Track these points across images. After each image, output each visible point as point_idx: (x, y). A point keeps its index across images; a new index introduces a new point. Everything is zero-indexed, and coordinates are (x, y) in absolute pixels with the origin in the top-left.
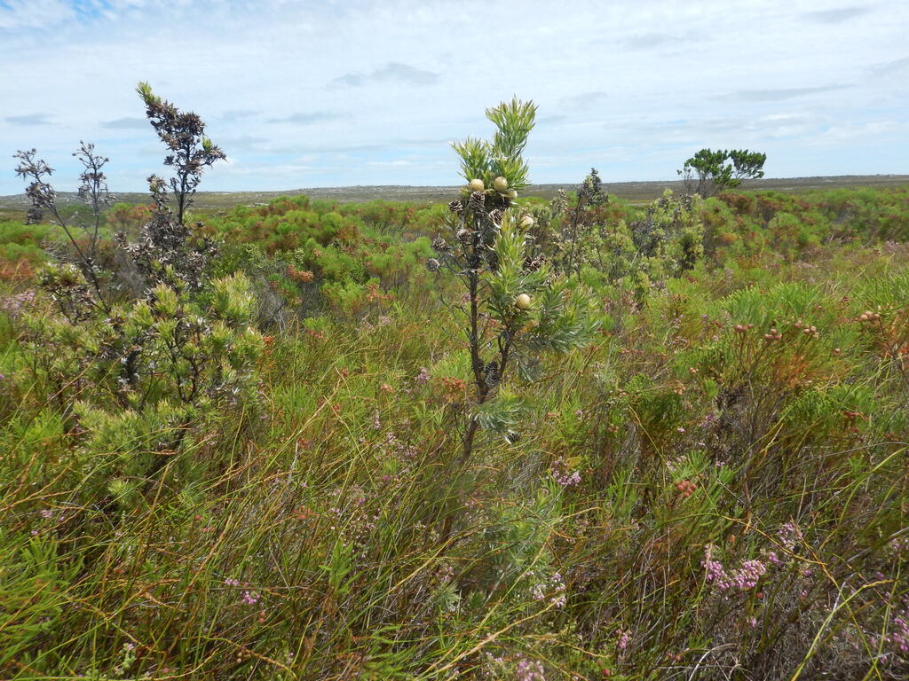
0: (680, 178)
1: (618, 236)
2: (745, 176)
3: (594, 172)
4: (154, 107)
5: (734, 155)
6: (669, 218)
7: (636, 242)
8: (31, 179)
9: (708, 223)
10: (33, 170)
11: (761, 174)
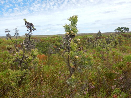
0: (115, 32)
1: (104, 41)
2: (126, 31)
3: (100, 31)
4: (26, 22)
5: (124, 28)
6: (112, 38)
7: (107, 42)
8: (7, 33)
9: (119, 39)
10: (7, 32)
11: (129, 31)
